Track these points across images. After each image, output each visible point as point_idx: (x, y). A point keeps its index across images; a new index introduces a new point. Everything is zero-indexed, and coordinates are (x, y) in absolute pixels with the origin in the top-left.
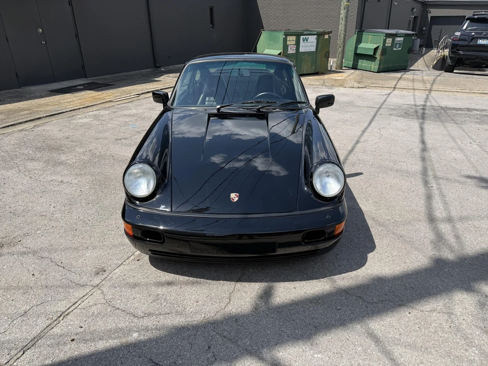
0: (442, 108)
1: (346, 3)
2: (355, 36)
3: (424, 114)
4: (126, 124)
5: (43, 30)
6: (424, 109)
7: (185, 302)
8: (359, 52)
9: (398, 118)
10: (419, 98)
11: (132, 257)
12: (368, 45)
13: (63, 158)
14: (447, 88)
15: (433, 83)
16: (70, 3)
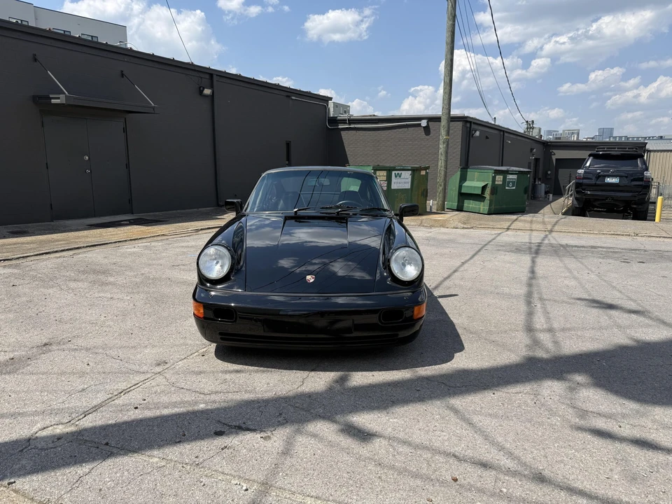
0: (562, 246)
1: (445, 137)
2: (459, 173)
3: (538, 249)
4: (184, 253)
5: (89, 158)
6: (539, 246)
7: (255, 384)
8: (463, 191)
9: (507, 253)
10: (536, 237)
11: (197, 354)
12: (475, 183)
13: (111, 279)
14: (571, 229)
15: (555, 224)
16: (125, 130)
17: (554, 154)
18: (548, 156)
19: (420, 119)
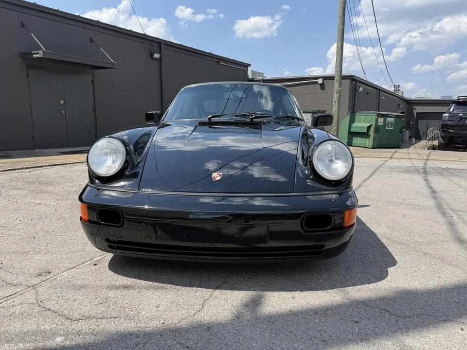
0: (443, 169)
1: (338, 89)
2: (348, 117)
5: (64, 102)
6: (424, 169)
7: (141, 306)
8: (352, 130)
11: (90, 262)
12: (362, 123)
15: (429, 155)
16: (93, 82)
17: (415, 109)
18: (410, 111)
19: (317, 78)
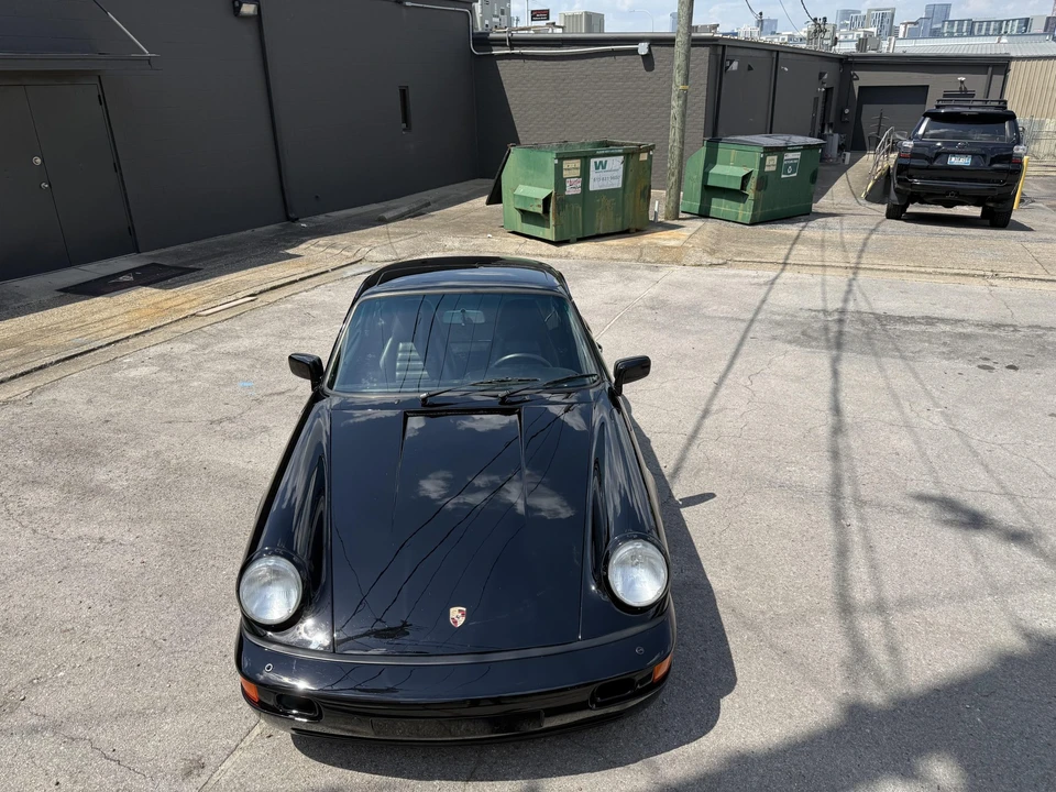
0: (878, 317)
1: (681, 87)
2: (703, 150)
3: (841, 333)
5: (43, 161)
6: (841, 321)
8: (711, 182)
9: (788, 347)
10: (834, 290)
11: (257, 731)
13: (101, 475)
14: (889, 264)
15: (862, 251)
16: (102, 99)
17: (858, 79)
18: (846, 79)
19: (637, 40)
